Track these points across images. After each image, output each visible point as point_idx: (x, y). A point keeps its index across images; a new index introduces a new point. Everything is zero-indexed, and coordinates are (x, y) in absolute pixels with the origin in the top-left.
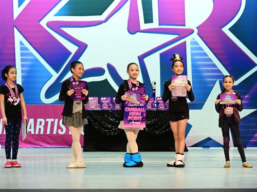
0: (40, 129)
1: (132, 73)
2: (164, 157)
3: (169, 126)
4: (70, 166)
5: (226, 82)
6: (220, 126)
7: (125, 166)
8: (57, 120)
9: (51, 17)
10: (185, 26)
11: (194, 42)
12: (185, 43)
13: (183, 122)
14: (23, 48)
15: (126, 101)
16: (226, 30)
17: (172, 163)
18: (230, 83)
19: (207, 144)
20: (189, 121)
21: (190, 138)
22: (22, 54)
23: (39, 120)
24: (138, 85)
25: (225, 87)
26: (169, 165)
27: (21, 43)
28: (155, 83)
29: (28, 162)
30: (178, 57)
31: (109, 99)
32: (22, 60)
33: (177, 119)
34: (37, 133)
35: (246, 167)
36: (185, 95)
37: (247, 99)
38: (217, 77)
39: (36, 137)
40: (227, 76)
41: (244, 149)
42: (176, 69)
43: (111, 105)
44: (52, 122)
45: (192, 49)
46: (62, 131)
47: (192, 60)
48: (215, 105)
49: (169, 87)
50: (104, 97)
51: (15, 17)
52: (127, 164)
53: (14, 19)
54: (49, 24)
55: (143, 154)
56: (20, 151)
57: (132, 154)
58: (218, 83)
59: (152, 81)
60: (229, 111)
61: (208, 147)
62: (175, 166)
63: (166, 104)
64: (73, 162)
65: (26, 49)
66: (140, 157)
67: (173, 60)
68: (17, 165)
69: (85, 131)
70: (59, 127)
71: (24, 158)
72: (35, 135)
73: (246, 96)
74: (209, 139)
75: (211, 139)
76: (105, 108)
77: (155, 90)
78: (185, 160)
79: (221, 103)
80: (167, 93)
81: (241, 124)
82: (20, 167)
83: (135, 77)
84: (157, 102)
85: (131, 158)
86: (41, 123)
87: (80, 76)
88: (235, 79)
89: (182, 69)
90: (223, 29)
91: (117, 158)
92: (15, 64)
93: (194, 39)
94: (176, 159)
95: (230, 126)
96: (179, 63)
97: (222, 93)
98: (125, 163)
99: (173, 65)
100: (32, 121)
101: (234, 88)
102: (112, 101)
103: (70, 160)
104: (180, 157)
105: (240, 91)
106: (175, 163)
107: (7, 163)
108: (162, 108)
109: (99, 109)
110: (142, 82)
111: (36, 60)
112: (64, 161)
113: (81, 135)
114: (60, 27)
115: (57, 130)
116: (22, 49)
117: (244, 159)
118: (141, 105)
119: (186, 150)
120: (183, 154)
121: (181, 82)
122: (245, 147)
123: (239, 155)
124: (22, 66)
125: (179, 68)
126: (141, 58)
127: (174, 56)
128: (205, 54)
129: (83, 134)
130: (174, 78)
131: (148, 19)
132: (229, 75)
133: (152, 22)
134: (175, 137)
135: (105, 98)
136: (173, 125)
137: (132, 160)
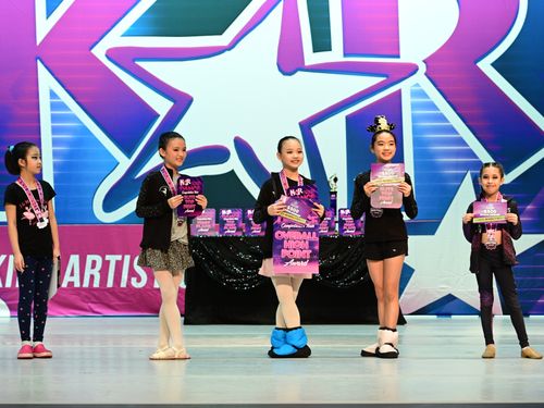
0: (92, 277)
1: (289, 156)
2: (356, 336)
3: (366, 270)
4: (156, 356)
5: (485, 177)
6: (472, 269)
7: (272, 354)
8: (127, 258)
9: (116, 38)
10: (398, 57)
11: (417, 93)
12: (399, 94)
13: (395, 263)
14: (57, 105)
15: (276, 217)
16: (486, 65)
17: (371, 349)
18: (494, 179)
19: (446, 308)
20: (408, 260)
21: (408, 297)
22: (54, 118)
23: (90, 258)
24: (301, 184)
25: (485, 188)
26: (365, 354)
27: (53, 95)
28: (336, 180)
29: (66, 347)
30: (383, 123)
31: (239, 213)
32: (55, 130)
33: (383, 255)
34: (86, 284)
35: (528, 357)
36: (399, 205)
37: (530, 213)
38: (467, 166)
39: (83, 293)
40: (487, 165)
41: (525, 319)
42: (381, 148)
43: (242, 225)
44: (117, 262)
45: (414, 106)
46: (139, 280)
47: (415, 130)
48: (464, 225)
49: (365, 187)
50: (227, 208)
51: (39, 40)
52: (275, 351)
53: (38, 43)
54: (111, 54)
55: (310, 329)
56: (50, 323)
57: (287, 330)
58: (468, 180)
59: (329, 174)
60: (492, 238)
61: (449, 314)
62: (378, 354)
63: (359, 224)
64: (162, 347)
65: (63, 106)
66: (304, 335)
67: (374, 130)
68: (45, 354)
69: (187, 281)
70: (132, 273)
71: (59, 339)
72: (81, 288)
73: (529, 207)
74: (450, 298)
75: (455, 298)
76: (231, 231)
77: (335, 193)
78: (400, 342)
79: (475, 221)
80: (360, 201)
81: (517, 266)
82: (49, 357)
83: (294, 166)
84: (340, 219)
85: (285, 337)
86: (94, 263)
87: (179, 164)
88: (506, 169)
89: (393, 148)
90: (480, 64)
91: (257, 338)
92: (40, 139)
93: (417, 85)
94: (380, 340)
95: (493, 269)
96: (386, 137)
97: (478, 200)
98: (273, 348)
99: (374, 140)
100: (74, 260)
101: (503, 189)
102: (244, 218)
103: (156, 343)
104: (388, 336)
105: (515, 195)
106: (378, 349)
107: (23, 350)
108: (350, 231)
109: (217, 234)
110: (308, 177)
111: (85, 130)
112: (143, 344)
113: (180, 290)
114: (134, 60)
115: (129, 280)
116: (54, 106)
117: (523, 341)
118: (308, 226)
119: (401, 321)
120: (394, 330)
121: (390, 177)
122: (527, 315)
123: (513, 333)
124: (55, 142)
125: (387, 147)
126: (306, 126)
127: (376, 121)
128: (442, 118)
129: (184, 287)
130: (377, 168)
131: (321, 43)
132: (493, 161)
133: (329, 48)
134: (379, 294)
135: (229, 211)
136: (375, 268)
137: (286, 343)
